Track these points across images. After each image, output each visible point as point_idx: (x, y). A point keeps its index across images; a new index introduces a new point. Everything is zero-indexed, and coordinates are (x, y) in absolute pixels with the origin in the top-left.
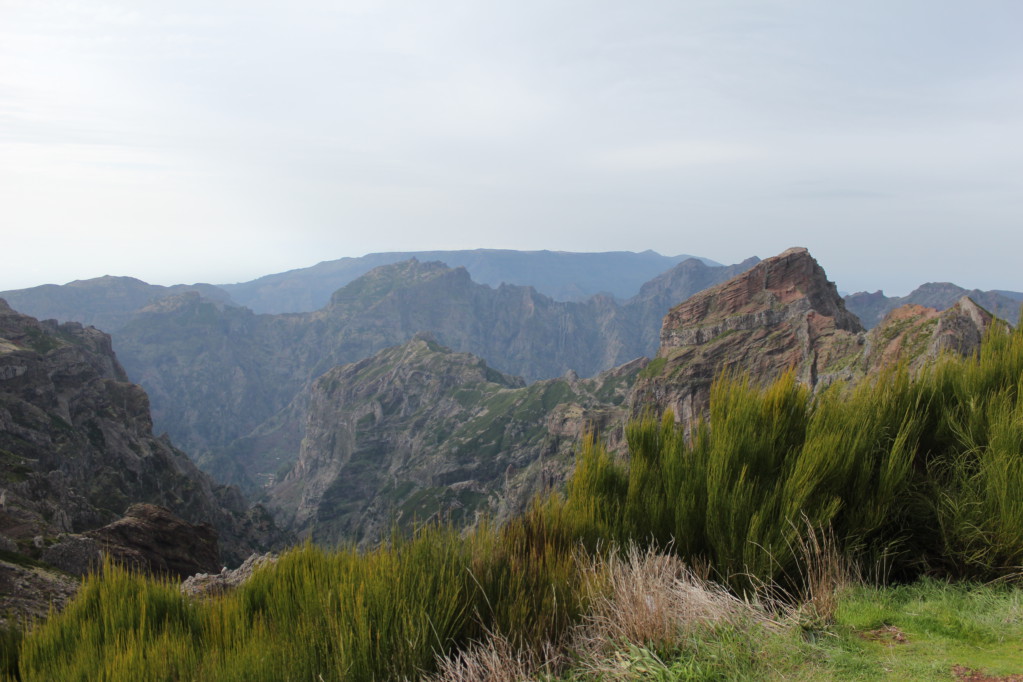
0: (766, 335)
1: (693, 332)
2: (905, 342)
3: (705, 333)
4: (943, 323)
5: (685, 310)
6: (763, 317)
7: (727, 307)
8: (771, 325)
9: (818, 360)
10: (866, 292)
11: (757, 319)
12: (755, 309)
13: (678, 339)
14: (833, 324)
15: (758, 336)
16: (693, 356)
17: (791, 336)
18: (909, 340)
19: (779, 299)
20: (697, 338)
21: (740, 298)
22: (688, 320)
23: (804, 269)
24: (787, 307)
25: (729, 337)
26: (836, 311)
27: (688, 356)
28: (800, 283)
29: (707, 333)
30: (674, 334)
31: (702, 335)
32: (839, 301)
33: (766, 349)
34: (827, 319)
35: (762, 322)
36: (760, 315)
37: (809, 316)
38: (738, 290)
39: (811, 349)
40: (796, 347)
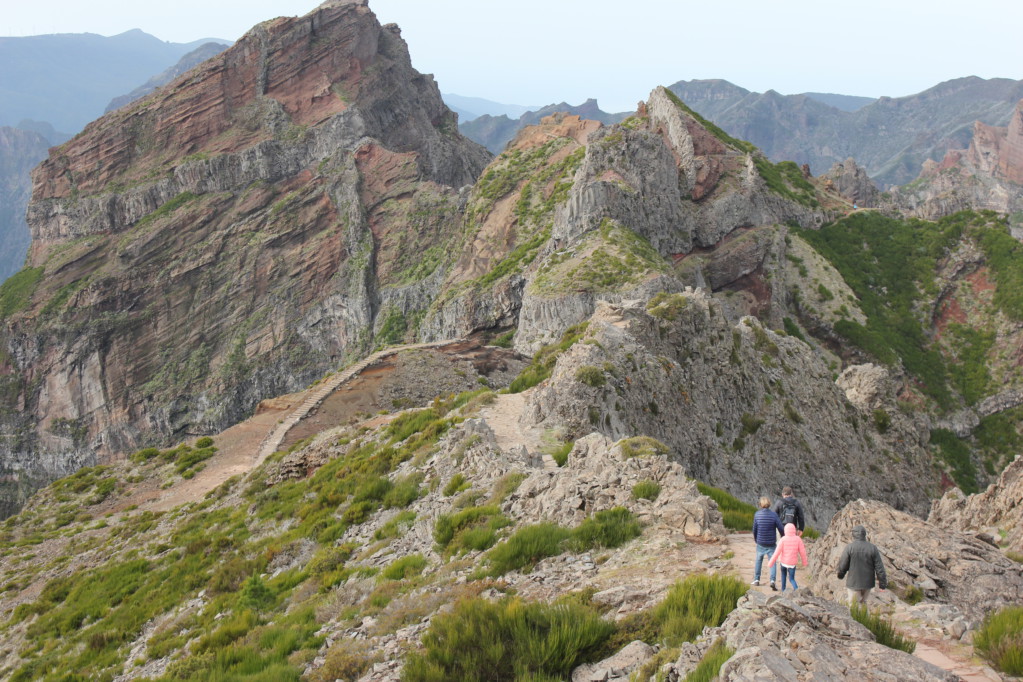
0: (268, 202)
1: (102, 201)
2: (527, 204)
3: (130, 202)
4: (595, 153)
5: (79, 150)
6: (261, 163)
7: (177, 139)
8: (276, 180)
9: (382, 255)
10: (564, 104)
11: (245, 165)
12: (241, 143)
13: (70, 222)
14: (413, 169)
15: (251, 204)
16: (103, 260)
17: (322, 203)
18: (535, 200)
19: (294, 115)
20: (111, 216)
21: (204, 118)
22: (90, 175)
23: (352, 45)
24: (311, 135)
25: (182, 212)
26: (434, 138)
27: (89, 260)
28: (343, 78)
29: (133, 204)
30: (59, 209)
31: (122, 209)
32: (443, 118)
33: (265, 236)
34: (402, 158)
35: (256, 172)
36: (251, 155)
37: (361, 153)
38: (199, 98)
39: (365, 230)
40: (333, 227)
